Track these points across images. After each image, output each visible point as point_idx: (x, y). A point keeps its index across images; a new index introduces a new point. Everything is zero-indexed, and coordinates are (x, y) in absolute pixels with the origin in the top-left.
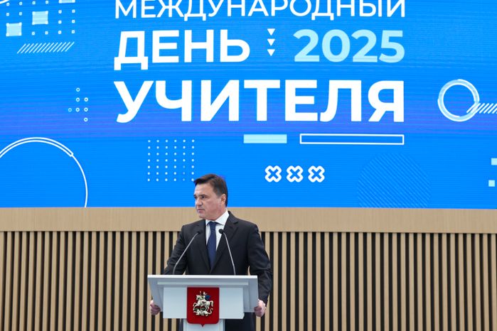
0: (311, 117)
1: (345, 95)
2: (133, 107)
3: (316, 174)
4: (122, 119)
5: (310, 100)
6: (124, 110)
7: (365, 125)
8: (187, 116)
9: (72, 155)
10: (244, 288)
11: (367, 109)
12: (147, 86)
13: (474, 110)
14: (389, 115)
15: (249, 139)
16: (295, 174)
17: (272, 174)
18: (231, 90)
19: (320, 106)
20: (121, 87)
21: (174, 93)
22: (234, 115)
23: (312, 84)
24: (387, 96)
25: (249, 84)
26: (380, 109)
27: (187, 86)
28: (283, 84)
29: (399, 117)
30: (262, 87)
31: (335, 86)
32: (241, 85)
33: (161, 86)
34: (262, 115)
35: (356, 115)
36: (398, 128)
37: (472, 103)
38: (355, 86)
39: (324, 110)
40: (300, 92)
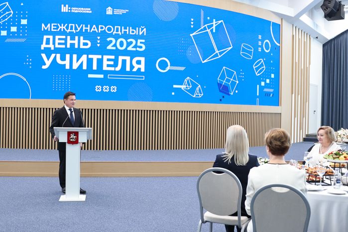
0: (112, 69)
1: (124, 62)
2: (48, 63)
3: (114, 89)
4: (44, 67)
5: (112, 63)
6: (45, 64)
7: (131, 72)
8: (67, 67)
9: (25, 80)
10: (87, 132)
11: (132, 67)
12: (53, 56)
13: (168, 68)
14: (139, 69)
15: (90, 76)
16: (106, 89)
17: (98, 88)
18: (84, 58)
19: (116, 65)
20: (44, 56)
21: (63, 59)
22: (85, 67)
23: (113, 57)
24: (139, 62)
25: (90, 56)
26: (136, 67)
27: (68, 56)
28: (102, 57)
29: (143, 70)
30: (95, 57)
31: (121, 58)
32: (88, 56)
33: (58, 56)
34: (95, 67)
35: (128, 69)
36: (142, 73)
37: (168, 66)
38: (128, 58)
39: (117, 66)
40: (108, 60)
